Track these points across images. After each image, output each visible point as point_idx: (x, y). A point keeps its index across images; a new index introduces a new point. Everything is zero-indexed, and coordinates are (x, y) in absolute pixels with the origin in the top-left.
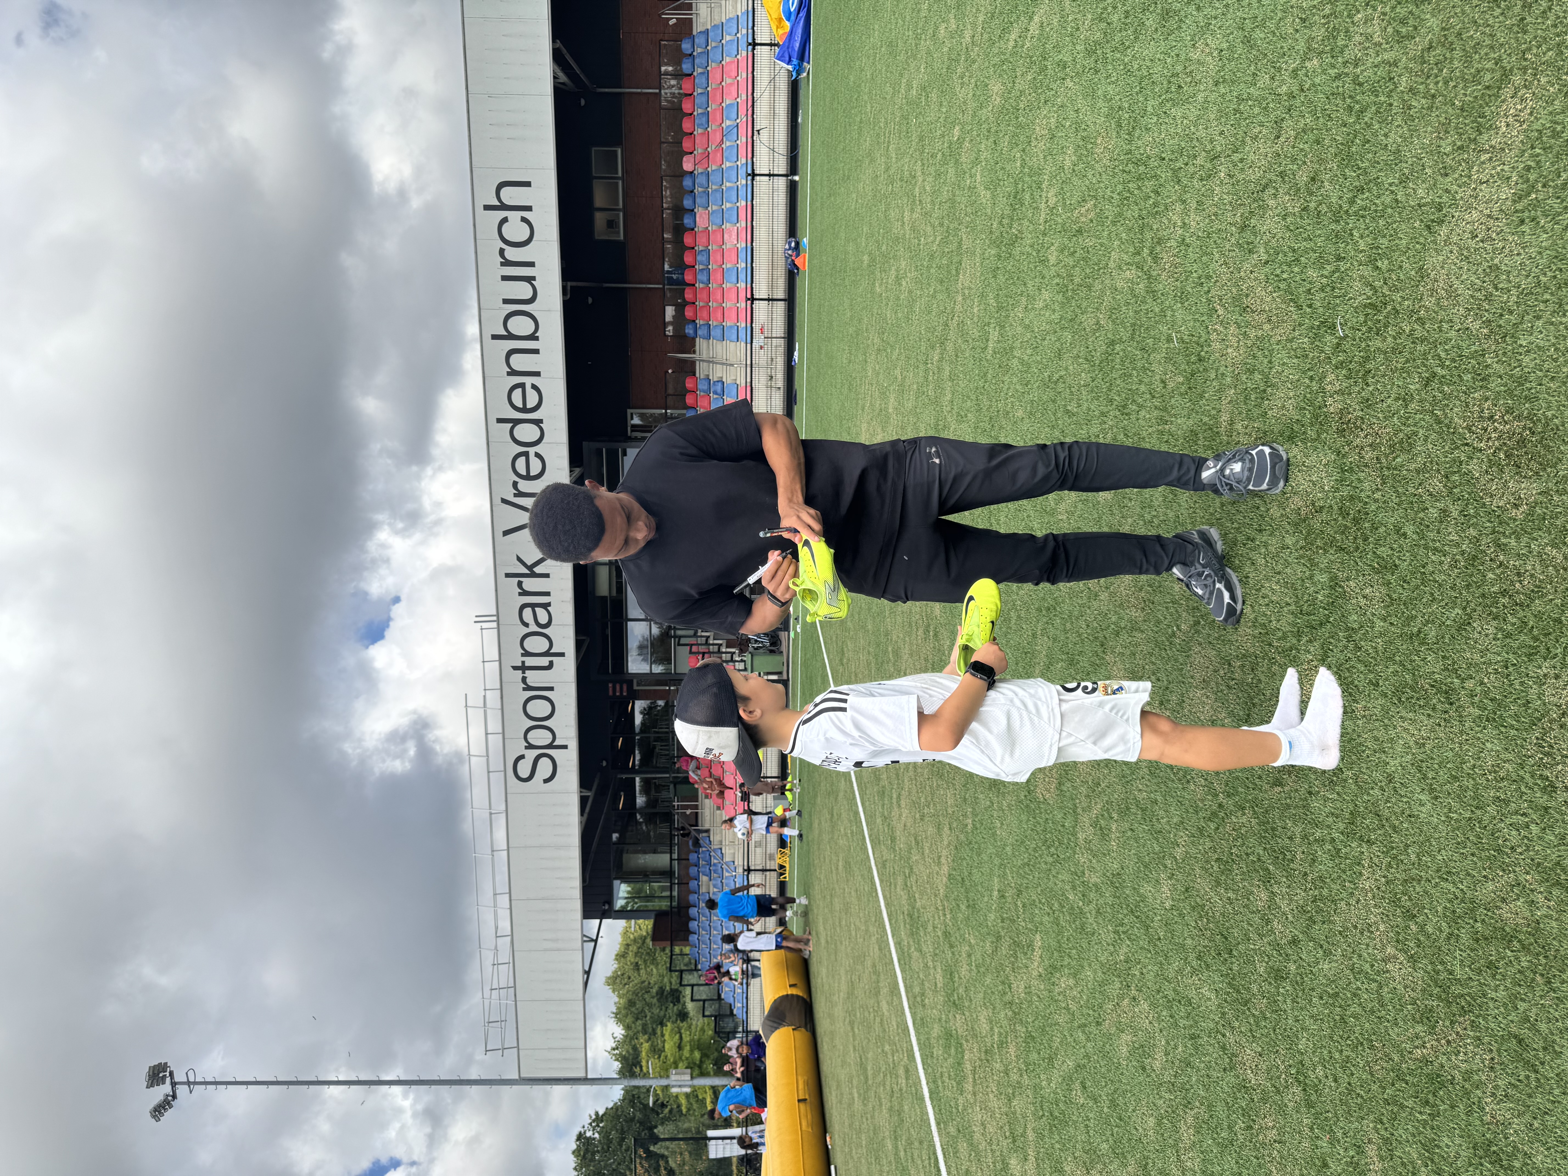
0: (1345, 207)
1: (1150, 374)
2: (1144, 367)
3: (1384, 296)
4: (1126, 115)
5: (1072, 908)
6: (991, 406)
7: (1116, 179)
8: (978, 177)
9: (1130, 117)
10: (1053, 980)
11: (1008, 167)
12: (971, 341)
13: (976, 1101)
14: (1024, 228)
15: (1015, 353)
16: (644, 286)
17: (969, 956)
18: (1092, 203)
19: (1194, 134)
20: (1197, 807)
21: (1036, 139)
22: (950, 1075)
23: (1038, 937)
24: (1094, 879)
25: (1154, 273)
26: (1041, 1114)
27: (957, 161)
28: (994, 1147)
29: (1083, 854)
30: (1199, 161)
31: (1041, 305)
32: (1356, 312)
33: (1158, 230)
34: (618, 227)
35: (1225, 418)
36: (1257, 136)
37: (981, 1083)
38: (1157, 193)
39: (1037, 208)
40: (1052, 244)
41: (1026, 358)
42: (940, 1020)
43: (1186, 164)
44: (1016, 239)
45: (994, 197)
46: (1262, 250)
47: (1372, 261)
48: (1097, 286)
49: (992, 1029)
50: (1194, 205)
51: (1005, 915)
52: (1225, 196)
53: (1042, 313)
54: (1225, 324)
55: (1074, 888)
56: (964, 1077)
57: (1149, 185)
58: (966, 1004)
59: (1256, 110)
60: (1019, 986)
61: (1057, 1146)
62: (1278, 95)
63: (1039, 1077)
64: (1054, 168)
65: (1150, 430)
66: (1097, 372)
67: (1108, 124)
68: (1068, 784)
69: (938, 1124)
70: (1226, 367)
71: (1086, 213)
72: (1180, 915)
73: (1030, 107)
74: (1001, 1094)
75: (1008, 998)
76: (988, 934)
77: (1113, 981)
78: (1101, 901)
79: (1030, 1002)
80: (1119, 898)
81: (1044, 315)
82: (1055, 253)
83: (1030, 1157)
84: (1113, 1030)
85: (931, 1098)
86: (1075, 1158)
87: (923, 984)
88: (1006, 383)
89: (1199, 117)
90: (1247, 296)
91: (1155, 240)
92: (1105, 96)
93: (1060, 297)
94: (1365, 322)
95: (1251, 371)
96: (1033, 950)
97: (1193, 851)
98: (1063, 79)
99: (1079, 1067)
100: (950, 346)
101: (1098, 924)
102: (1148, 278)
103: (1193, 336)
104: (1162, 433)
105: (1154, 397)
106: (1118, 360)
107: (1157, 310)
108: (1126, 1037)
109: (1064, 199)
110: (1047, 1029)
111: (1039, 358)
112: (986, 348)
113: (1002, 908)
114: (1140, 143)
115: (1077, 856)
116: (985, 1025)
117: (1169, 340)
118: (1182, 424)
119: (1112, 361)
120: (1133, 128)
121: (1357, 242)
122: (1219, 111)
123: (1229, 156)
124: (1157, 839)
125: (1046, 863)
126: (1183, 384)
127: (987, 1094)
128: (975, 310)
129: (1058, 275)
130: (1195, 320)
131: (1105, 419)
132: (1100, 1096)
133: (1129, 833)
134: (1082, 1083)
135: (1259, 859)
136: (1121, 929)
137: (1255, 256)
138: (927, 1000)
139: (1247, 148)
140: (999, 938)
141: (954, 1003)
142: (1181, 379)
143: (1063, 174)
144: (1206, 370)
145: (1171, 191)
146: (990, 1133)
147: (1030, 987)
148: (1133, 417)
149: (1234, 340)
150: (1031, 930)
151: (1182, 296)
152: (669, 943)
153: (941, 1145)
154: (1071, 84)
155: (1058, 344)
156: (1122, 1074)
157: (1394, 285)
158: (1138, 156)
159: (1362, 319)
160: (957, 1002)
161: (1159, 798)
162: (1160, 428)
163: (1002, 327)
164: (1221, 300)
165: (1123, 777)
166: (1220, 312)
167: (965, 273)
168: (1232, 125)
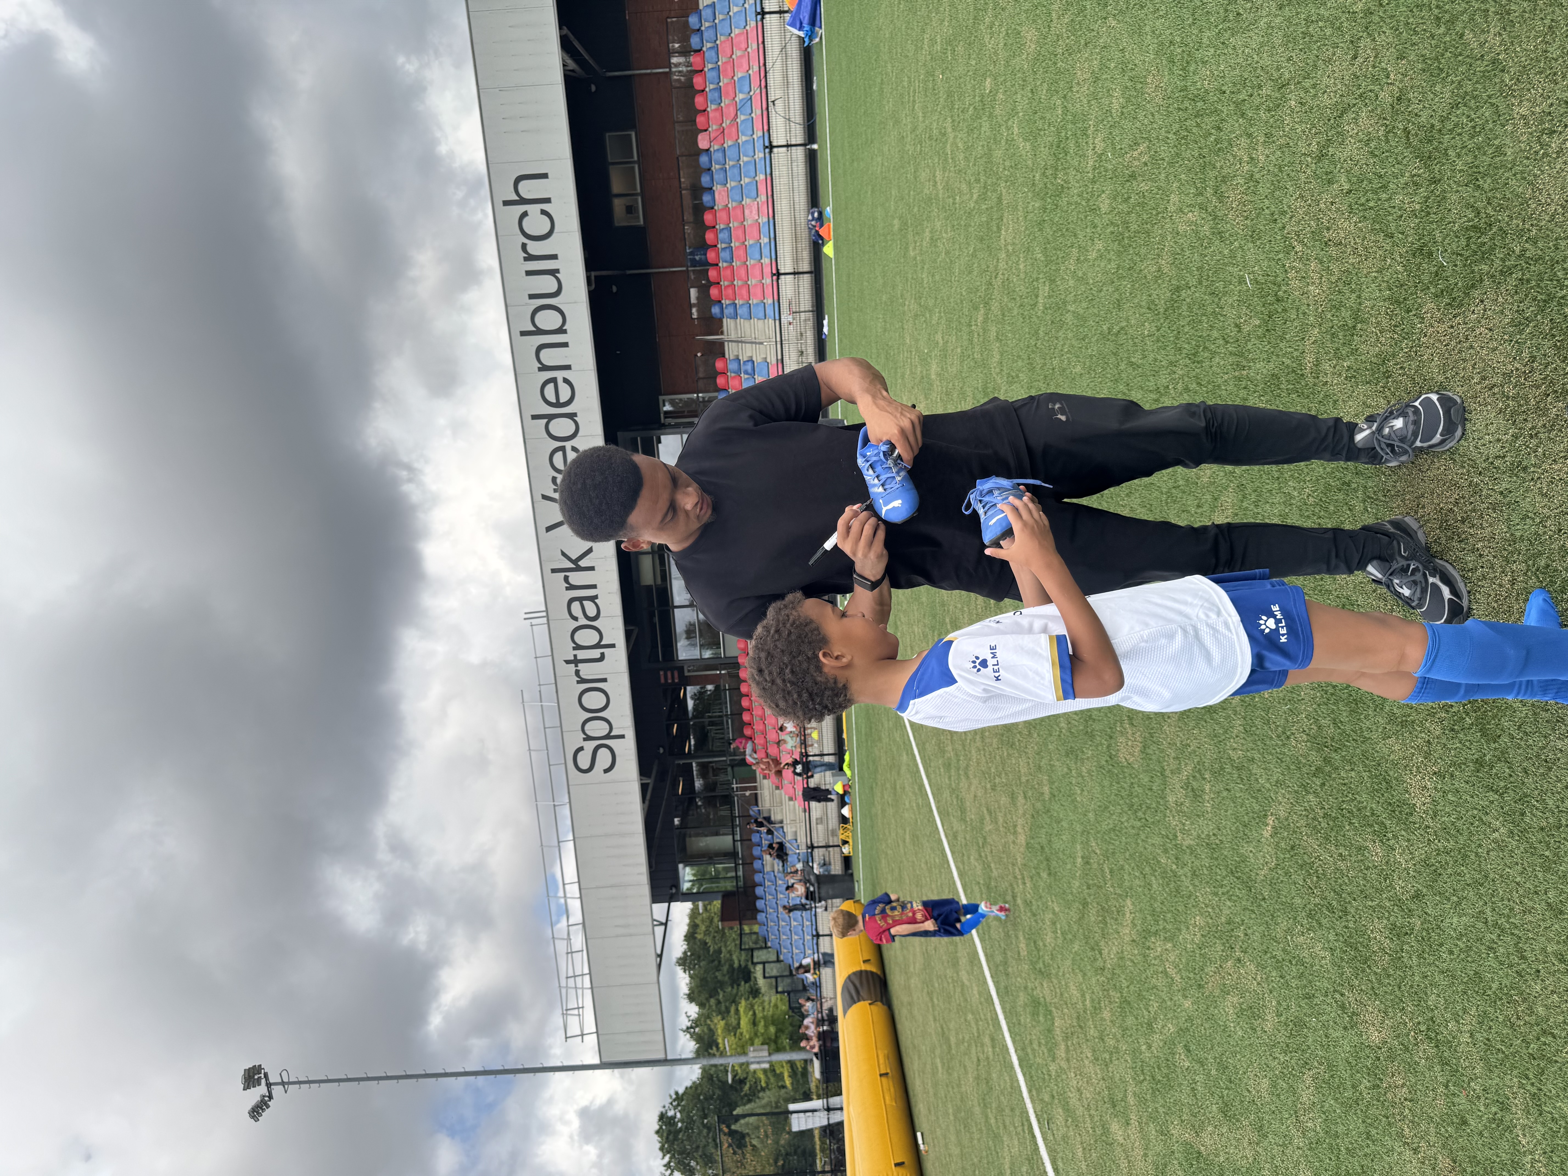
0: (1438, 125)
1: (1222, 319)
2: (1214, 312)
3: (1488, 216)
4: (1179, 50)
5: (1165, 872)
6: (1045, 364)
7: (1171, 118)
8: (1016, 130)
9: (1183, 51)
10: (1147, 944)
11: (1048, 116)
12: (1018, 299)
13: (1069, 1068)
14: (1071, 178)
15: (1069, 307)
16: (667, 270)
17: (1054, 923)
18: (1145, 145)
19: (1258, 62)
20: (1300, 763)
21: (1078, 84)
22: (1040, 1043)
23: (1129, 902)
24: (1188, 842)
25: (1219, 214)
26: (1142, 1078)
27: (991, 116)
28: (1093, 1112)
29: (1174, 817)
30: (1264, 92)
31: (1094, 255)
32: (1457, 237)
33: (1221, 168)
34: (638, 213)
35: (1309, 359)
36: (1330, 59)
37: (1075, 1050)
38: (1219, 129)
39: (1084, 155)
40: (1103, 192)
41: (1082, 312)
42: (1026, 988)
43: (1251, 95)
44: (1061, 190)
45: (1034, 148)
46: (1343, 179)
47: (1473, 181)
48: (1157, 231)
49: (1083, 996)
50: (1261, 139)
51: (1091, 882)
52: (1297, 126)
53: (1096, 263)
54: (1304, 259)
55: (1166, 851)
56: (1056, 1044)
57: (1208, 122)
58: (1053, 972)
59: (1328, 32)
60: (1110, 953)
61: (1161, 1110)
62: (1354, 13)
63: (1138, 1042)
64: (1100, 113)
65: (1226, 377)
66: (1162, 321)
67: (1158, 61)
68: (1154, 747)
69: (1030, 1091)
70: (1308, 305)
71: (1139, 156)
72: (1286, 874)
73: (1069, 51)
74: (1097, 1060)
75: (1099, 963)
76: (1074, 901)
77: (1215, 943)
78: (1197, 863)
79: (1123, 967)
80: (1217, 859)
81: (1099, 266)
82: (1107, 201)
83: (1132, 1121)
84: (1217, 992)
85: (1021, 1065)
86: (1182, 1121)
87: (1005, 953)
88: (1060, 339)
89: (1262, 44)
90: (1328, 229)
91: (1219, 179)
92: (1153, 32)
93: (1115, 246)
94: (1467, 246)
95: (1337, 308)
96: (1124, 915)
97: (1298, 808)
98: (1105, 18)
99: (1182, 1031)
100: (995, 306)
101: (1195, 886)
102: (1214, 219)
103: (1268, 275)
104: (1239, 379)
105: (1227, 342)
106: (1185, 308)
107: (1226, 252)
108: (1233, 999)
109: (1113, 144)
110: (1144, 993)
111: (1096, 311)
112: (1035, 305)
113: (1087, 875)
114: (1197, 78)
115: (1167, 819)
116: (1075, 992)
117: (1241, 281)
118: (1261, 369)
119: (1179, 308)
120: (1188, 63)
121: (1454, 161)
122: (1284, 36)
123: (1299, 83)
124: (1256, 798)
125: (1133, 827)
126: (1260, 327)
127: (1082, 1060)
128: (1021, 267)
129: (1112, 223)
130: (1269, 260)
131: (1174, 369)
132: (1207, 1059)
133: (1225, 794)
134: (1185, 1046)
135: (1373, 814)
136: (1220, 891)
137: (1335, 186)
138: (1010, 970)
139: (1319, 73)
140: (1085, 904)
141: (1040, 971)
142: (1257, 322)
143: (1110, 119)
144: (1285, 310)
145: (1234, 126)
146: (1087, 1099)
147: (1122, 952)
148: (1207, 364)
149: (1316, 276)
150: (1120, 895)
151: (1254, 236)
152: (738, 922)
153: (1035, 1112)
154: (1114, 23)
155: (1116, 296)
156: (1229, 1036)
157: (1500, 205)
158: (1196, 92)
159: (1463, 242)
160: (1043, 970)
161: (1257, 756)
162: (1237, 374)
163: (1052, 281)
164: (1299, 236)
165: (1215, 736)
166: (1299, 248)
167: (1008, 229)
168: (1301, 50)
